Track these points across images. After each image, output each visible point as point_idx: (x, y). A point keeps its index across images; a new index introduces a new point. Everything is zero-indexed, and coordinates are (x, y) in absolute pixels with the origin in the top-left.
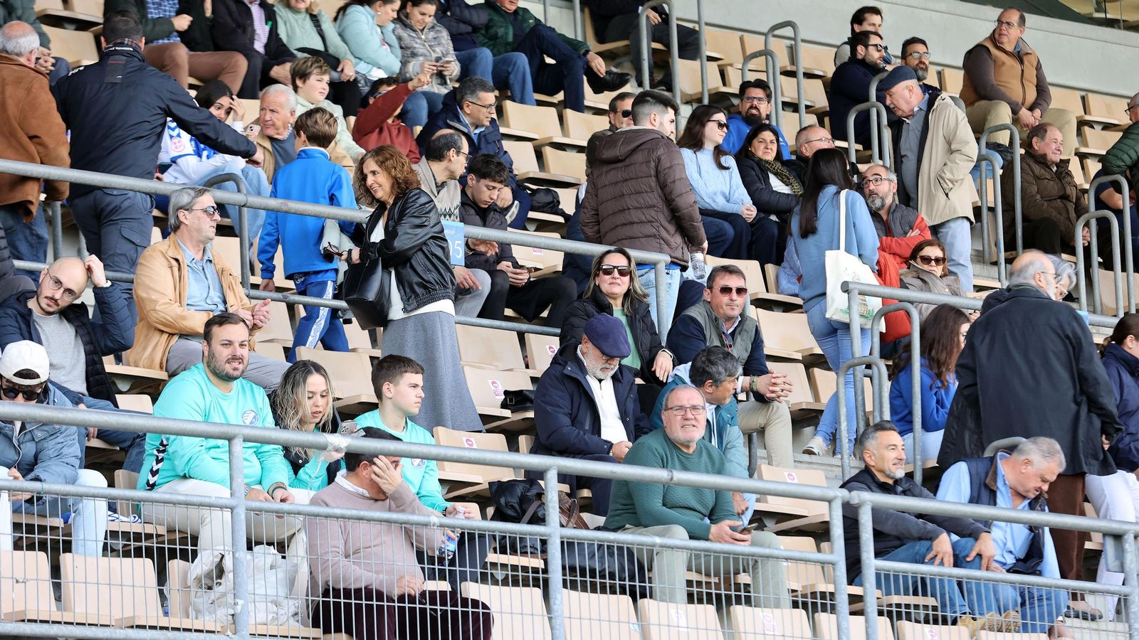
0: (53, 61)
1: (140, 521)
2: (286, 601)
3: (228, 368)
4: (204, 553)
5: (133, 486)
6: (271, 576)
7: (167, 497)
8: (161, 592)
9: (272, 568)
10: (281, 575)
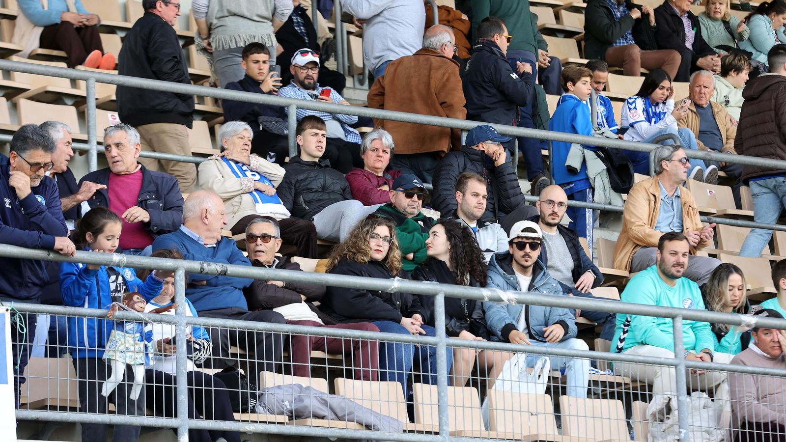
0: (549, 59)
1: (612, 374)
2: (715, 430)
3: (674, 271)
4: (657, 396)
5: (607, 350)
6: (705, 413)
7: (631, 357)
8: (628, 423)
9: (705, 407)
10: (711, 413)
